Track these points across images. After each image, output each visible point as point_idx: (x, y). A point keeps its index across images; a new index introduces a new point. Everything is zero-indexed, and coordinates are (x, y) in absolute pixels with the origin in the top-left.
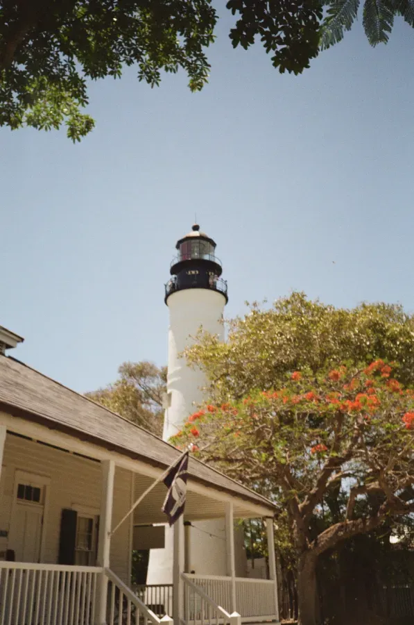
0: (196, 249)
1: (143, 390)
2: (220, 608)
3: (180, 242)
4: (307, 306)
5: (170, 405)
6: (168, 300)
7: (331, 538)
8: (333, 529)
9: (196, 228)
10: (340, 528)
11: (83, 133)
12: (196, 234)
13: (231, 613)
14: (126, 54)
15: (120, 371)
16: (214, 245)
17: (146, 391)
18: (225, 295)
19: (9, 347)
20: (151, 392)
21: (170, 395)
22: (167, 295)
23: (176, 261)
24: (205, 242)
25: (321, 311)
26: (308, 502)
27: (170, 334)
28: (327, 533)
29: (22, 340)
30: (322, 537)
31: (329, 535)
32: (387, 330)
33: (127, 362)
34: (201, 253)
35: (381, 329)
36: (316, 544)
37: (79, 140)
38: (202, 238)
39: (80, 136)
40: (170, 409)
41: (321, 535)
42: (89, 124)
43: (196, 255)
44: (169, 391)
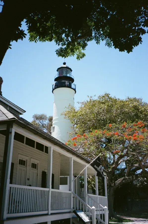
0: (64, 72)
1: (41, 124)
2: (100, 205)
3: (59, 69)
4: (110, 98)
5: (54, 131)
6: (54, 91)
7: (120, 183)
8: (121, 180)
9: (64, 64)
10: (124, 179)
11: (81, 58)
12: (65, 66)
13: (104, 207)
14: (102, 37)
15: (33, 117)
16: (71, 71)
17: (43, 125)
18: (75, 90)
19: (21, 114)
20: (44, 125)
21: (54, 128)
22: (53, 90)
23: (57, 76)
24: (68, 69)
25: (116, 100)
26: (111, 170)
27: (54, 104)
28: (119, 181)
29: (25, 111)
30: (116, 182)
31: (120, 182)
32: (139, 109)
33: (36, 114)
34: (66, 74)
35: (138, 109)
36: (115, 185)
37: (80, 60)
38: (67, 68)
39: (80, 59)
40: (54, 132)
41: (117, 181)
42: (84, 55)
43: (64, 74)
44: (53, 126)
